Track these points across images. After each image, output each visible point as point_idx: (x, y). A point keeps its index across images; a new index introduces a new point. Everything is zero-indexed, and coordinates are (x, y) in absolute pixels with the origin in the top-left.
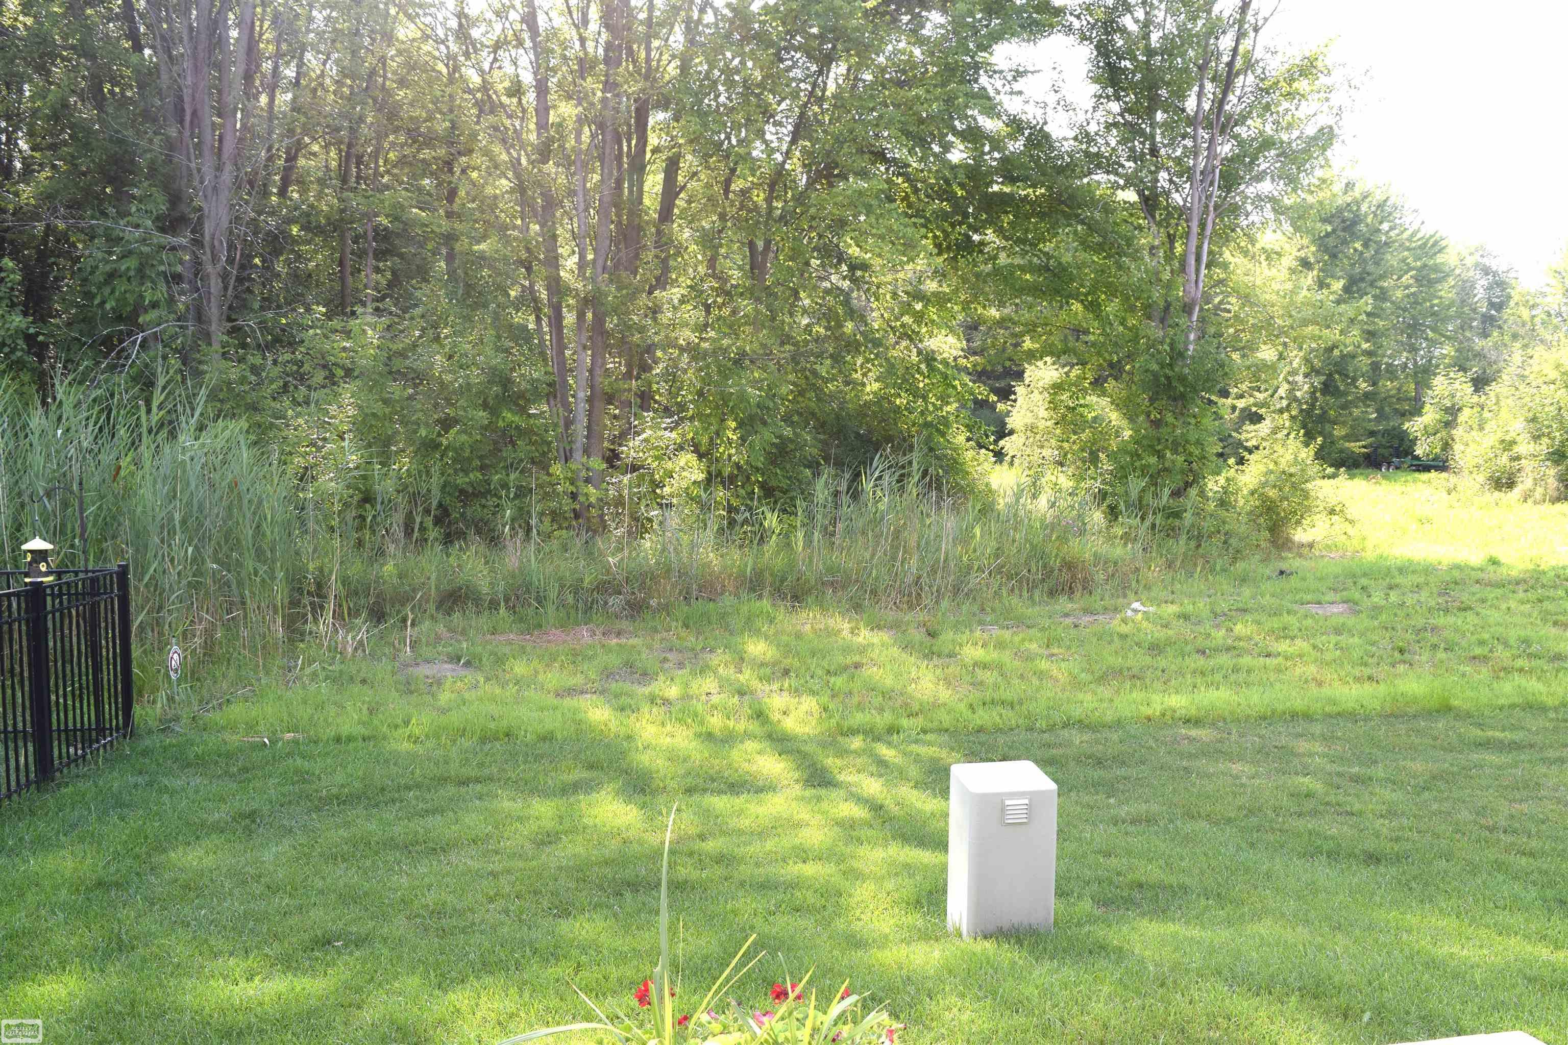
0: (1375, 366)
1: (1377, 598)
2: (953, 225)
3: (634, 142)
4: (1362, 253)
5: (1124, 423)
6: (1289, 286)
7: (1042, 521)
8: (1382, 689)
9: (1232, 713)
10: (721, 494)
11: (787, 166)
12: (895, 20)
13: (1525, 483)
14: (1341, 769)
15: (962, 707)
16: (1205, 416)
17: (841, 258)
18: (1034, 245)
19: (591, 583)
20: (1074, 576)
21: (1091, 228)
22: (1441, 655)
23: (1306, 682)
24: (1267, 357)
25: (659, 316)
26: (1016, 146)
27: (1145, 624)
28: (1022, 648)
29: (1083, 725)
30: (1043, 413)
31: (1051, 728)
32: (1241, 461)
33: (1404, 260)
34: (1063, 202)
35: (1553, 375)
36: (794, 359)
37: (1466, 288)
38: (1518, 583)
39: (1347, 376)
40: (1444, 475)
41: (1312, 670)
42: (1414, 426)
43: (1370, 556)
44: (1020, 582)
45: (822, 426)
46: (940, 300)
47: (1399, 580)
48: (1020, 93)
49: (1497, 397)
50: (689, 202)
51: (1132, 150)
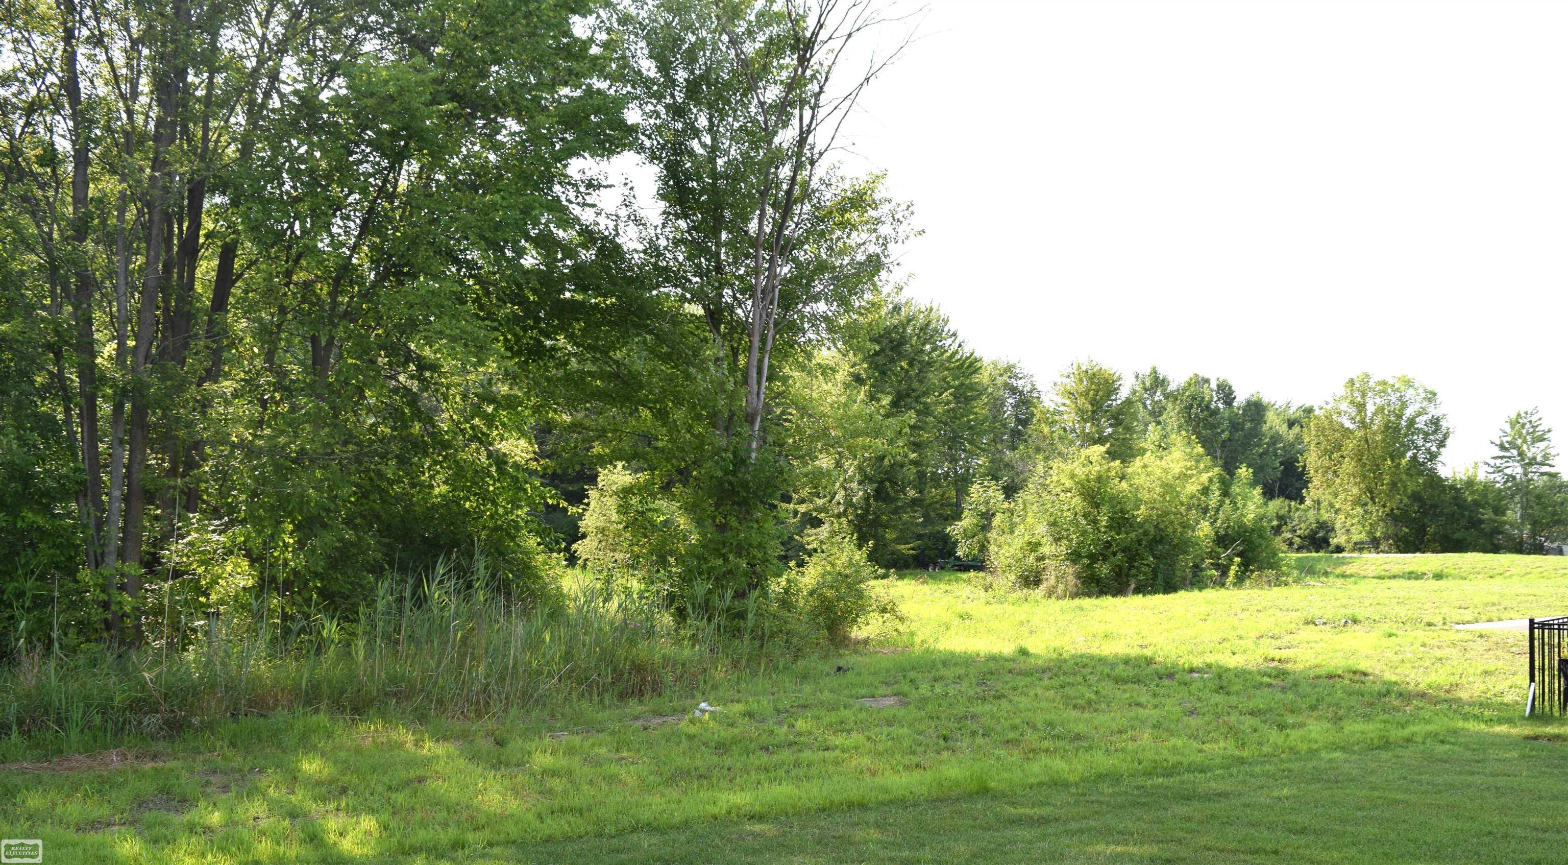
0: (921, 475)
1: (924, 690)
2: (525, 330)
3: (185, 225)
4: (907, 371)
5: (692, 527)
6: (843, 399)
7: (612, 623)
8: (928, 776)
9: (794, 807)
10: (275, 601)
11: (354, 261)
12: (470, 124)
13: (1050, 579)
14: (893, 854)
15: (530, 816)
16: (766, 521)
17: (409, 357)
18: (605, 353)
19: (123, 701)
20: (644, 680)
21: (660, 338)
22: (980, 740)
23: (861, 773)
24: (825, 466)
25: (209, 411)
26: (588, 255)
27: (711, 724)
28: (592, 753)
29: (651, 828)
30: (615, 517)
31: (620, 833)
32: (801, 564)
33: (944, 379)
34: (634, 313)
35: (1069, 484)
36: (358, 460)
37: (997, 405)
38: (1044, 672)
39: (896, 483)
40: (981, 574)
41: (866, 761)
42: (956, 529)
43: (917, 650)
44: (590, 686)
45: (386, 530)
46: (510, 403)
47: (943, 672)
48: (593, 206)
49: (1024, 503)
50: (246, 292)
51: (699, 266)
